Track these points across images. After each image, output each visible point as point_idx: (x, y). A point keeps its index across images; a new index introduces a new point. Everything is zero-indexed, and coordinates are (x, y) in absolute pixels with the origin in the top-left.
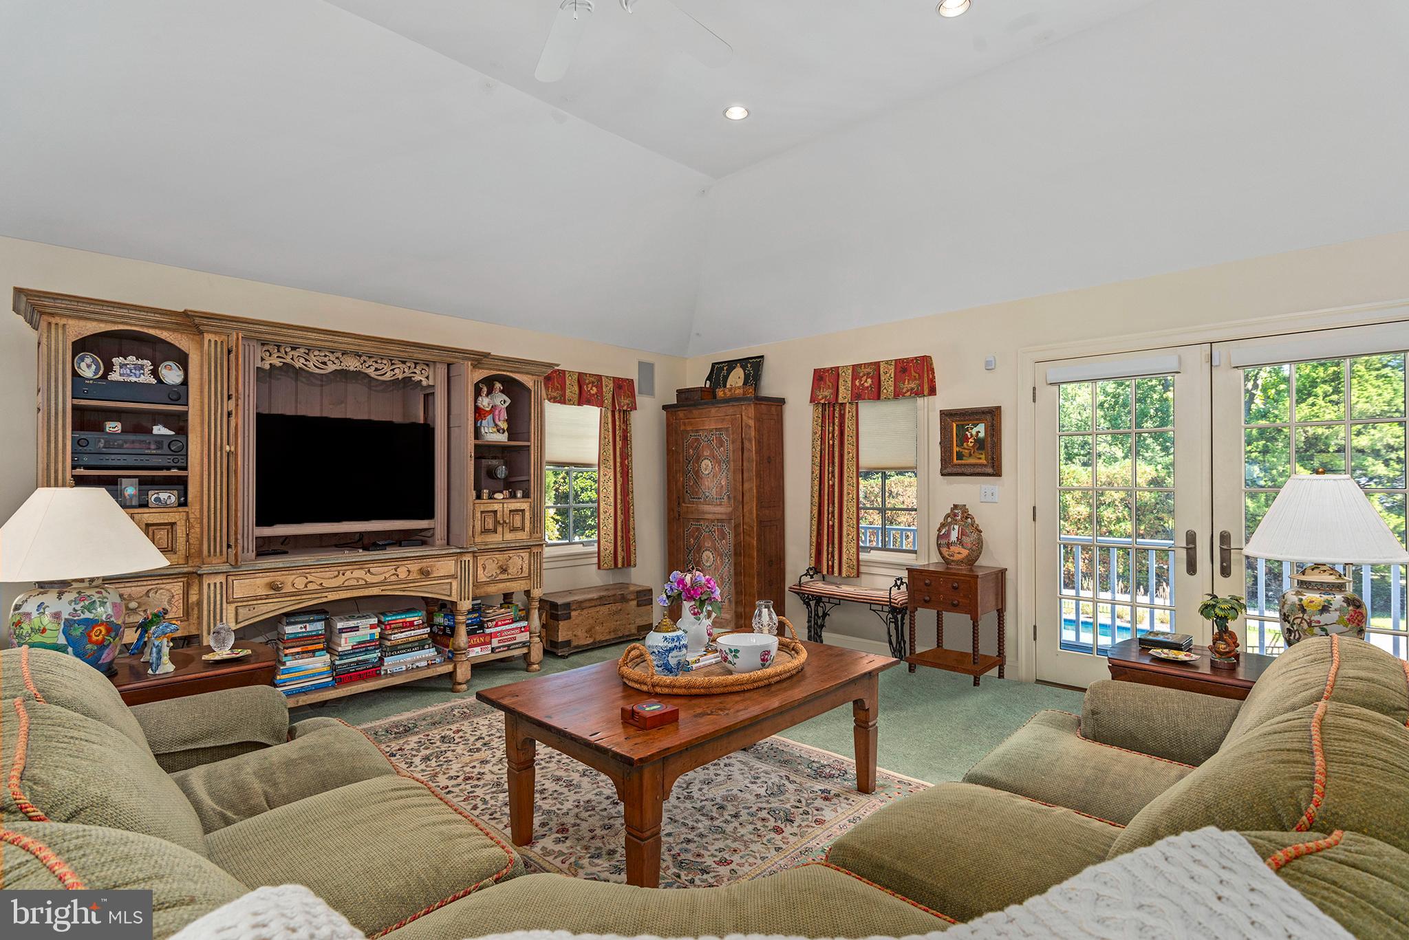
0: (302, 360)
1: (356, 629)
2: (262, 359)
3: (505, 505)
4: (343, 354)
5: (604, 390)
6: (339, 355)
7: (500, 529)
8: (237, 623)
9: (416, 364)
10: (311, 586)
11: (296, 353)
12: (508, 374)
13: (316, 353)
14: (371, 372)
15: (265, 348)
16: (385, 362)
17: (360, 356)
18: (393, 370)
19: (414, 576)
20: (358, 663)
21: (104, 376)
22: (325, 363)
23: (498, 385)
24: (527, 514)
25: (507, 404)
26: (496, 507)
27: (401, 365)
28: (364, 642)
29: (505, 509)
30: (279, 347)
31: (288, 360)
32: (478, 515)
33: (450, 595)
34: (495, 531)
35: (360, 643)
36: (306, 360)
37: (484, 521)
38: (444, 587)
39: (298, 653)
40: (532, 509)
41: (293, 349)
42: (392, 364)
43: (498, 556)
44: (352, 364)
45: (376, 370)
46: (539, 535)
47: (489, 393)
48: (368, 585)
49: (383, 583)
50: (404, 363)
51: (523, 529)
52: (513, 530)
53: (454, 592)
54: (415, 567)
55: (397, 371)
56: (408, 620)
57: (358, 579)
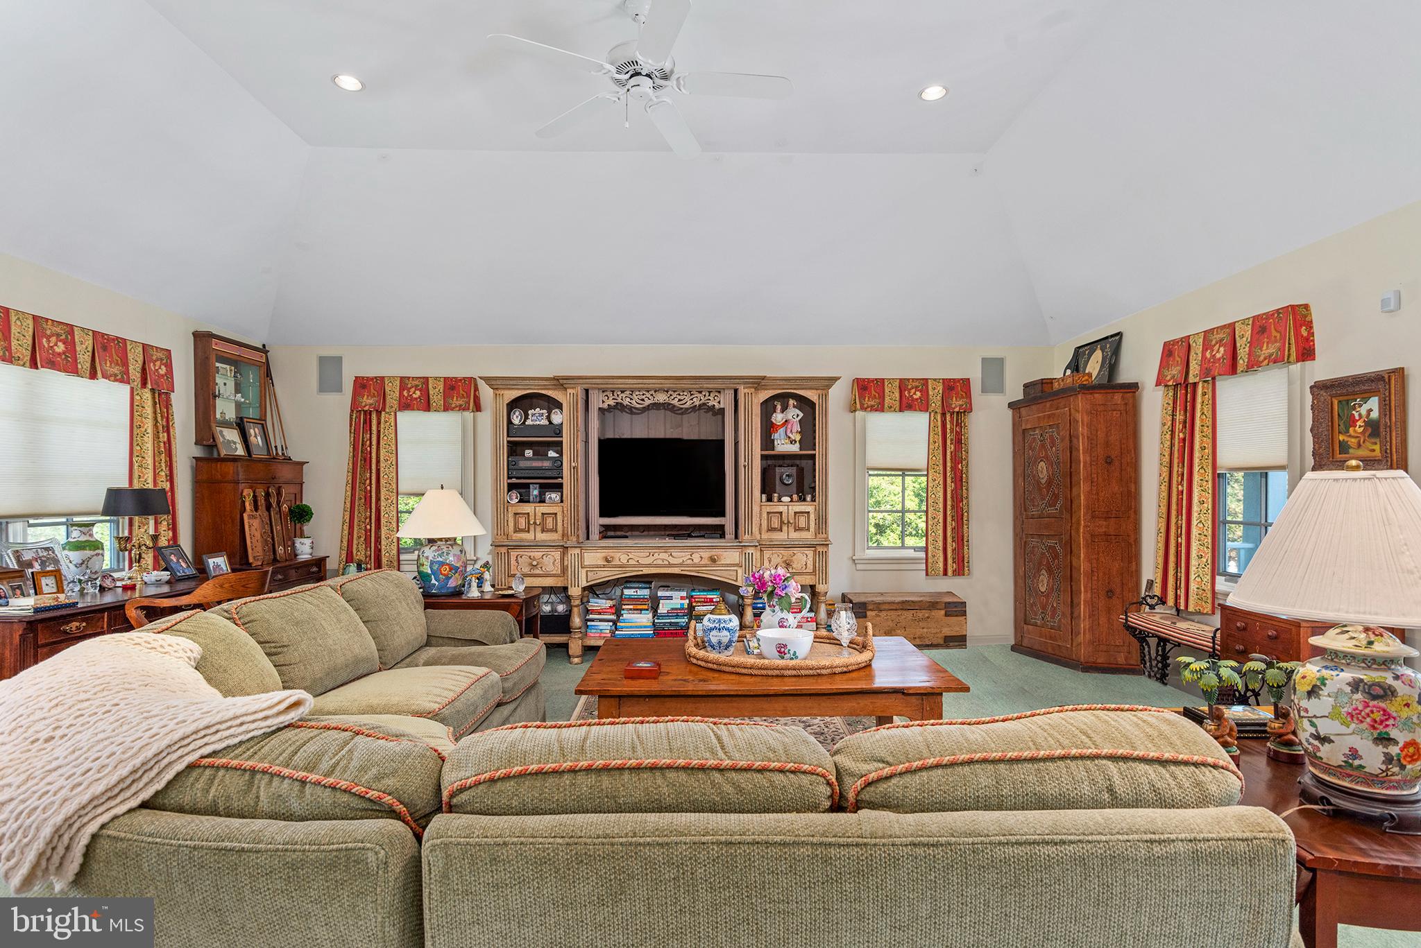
0: (628, 399)
1: (670, 598)
2: (603, 402)
3: (790, 508)
4: (655, 392)
5: (931, 393)
6: (652, 392)
7: (785, 528)
8: (587, 582)
9: (710, 392)
10: (631, 562)
11: (624, 395)
12: (792, 391)
13: (637, 393)
14: (675, 402)
15: (605, 394)
16: (685, 394)
17: (667, 392)
18: (692, 399)
19: (705, 561)
20: (671, 624)
21: (524, 423)
22: (643, 400)
23: (791, 402)
24: (812, 517)
25: (799, 418)
26: (781, 509)
27: (699, 395)
28: (676, 609)
29: (790, 511)
30: (613, 392)
31: (620, 401)
32: (765, 515)
33: (736, 581)
34: (781, 530)
35: (673, 609)
36: (631, 399)
37: (769, 520)
38: (731, 573)
39: (631, 609)
40: (817, 511)
41: (622, 392)
42: (691, 395)
43: (782, 551)
44: (661, 398)
45: (680, 400)
46: (824, 536)
47: (784, 410)
48: (670, 565)
49: (681, 565)
50: (700, 392)
51: (808, 530)
52: (798, 529)
53: (739, 578)
54: (706, 554)
55: (695, 400)
56: (708, 597)
57: (663, 560)
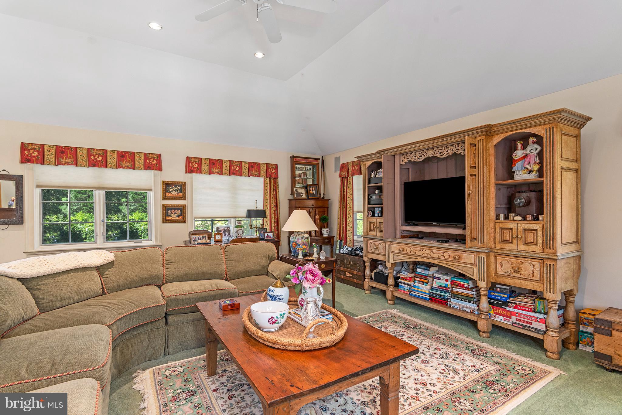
0: (414, 157)
1: (439, 279)
2: (403, 161)
3: (519, 225)
4: (427, 150)
6: (425, 151)
7: (515, 241)
8: (394, 261)
9: (458, 144)
10: (412, 253)
11: (412, 155)
12: (521, 131)
13: (418, 153)
14: (438, 155)
15: (403, 156)
16: (443, 148)
17: (433, 149)
18: (447, 151)
19: (451, 259)
20: (439, 295)
21: (375, 177)
22: (421, 156)
23: (531, 139)
24: (540, 233)
25: (537, 151)
26: (511, 226)
27: (451, 147)
28: (443, 287)
29: (519, 228)
30: (407, 154)
31: (410, 159)
32: (498, 230)
33: (473, 276)
34: (512, 243)
35: (441, 286)
36: (415, 157)
37: (502, 234)
38: (469, 269)
39: (419, 281)
40: (544, 230)
41: (411, 153)
42: (447, 148)
43: (513, 260)
44: (430, 154)
45: (441, 153)
46: (552, 251)
47: (524, 147)
48: (432, 258)
49: (438, 258)
50: (452, 145)
51: (536, 244)
52: (526, 243)
53: (475, 274)
54: (452, 254)
55: (449, 151)
56: (462, 283)
57: (428, 254)
